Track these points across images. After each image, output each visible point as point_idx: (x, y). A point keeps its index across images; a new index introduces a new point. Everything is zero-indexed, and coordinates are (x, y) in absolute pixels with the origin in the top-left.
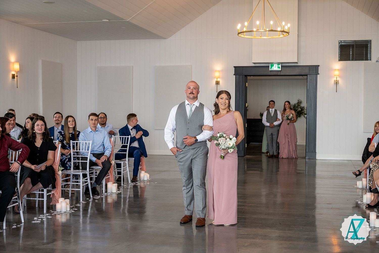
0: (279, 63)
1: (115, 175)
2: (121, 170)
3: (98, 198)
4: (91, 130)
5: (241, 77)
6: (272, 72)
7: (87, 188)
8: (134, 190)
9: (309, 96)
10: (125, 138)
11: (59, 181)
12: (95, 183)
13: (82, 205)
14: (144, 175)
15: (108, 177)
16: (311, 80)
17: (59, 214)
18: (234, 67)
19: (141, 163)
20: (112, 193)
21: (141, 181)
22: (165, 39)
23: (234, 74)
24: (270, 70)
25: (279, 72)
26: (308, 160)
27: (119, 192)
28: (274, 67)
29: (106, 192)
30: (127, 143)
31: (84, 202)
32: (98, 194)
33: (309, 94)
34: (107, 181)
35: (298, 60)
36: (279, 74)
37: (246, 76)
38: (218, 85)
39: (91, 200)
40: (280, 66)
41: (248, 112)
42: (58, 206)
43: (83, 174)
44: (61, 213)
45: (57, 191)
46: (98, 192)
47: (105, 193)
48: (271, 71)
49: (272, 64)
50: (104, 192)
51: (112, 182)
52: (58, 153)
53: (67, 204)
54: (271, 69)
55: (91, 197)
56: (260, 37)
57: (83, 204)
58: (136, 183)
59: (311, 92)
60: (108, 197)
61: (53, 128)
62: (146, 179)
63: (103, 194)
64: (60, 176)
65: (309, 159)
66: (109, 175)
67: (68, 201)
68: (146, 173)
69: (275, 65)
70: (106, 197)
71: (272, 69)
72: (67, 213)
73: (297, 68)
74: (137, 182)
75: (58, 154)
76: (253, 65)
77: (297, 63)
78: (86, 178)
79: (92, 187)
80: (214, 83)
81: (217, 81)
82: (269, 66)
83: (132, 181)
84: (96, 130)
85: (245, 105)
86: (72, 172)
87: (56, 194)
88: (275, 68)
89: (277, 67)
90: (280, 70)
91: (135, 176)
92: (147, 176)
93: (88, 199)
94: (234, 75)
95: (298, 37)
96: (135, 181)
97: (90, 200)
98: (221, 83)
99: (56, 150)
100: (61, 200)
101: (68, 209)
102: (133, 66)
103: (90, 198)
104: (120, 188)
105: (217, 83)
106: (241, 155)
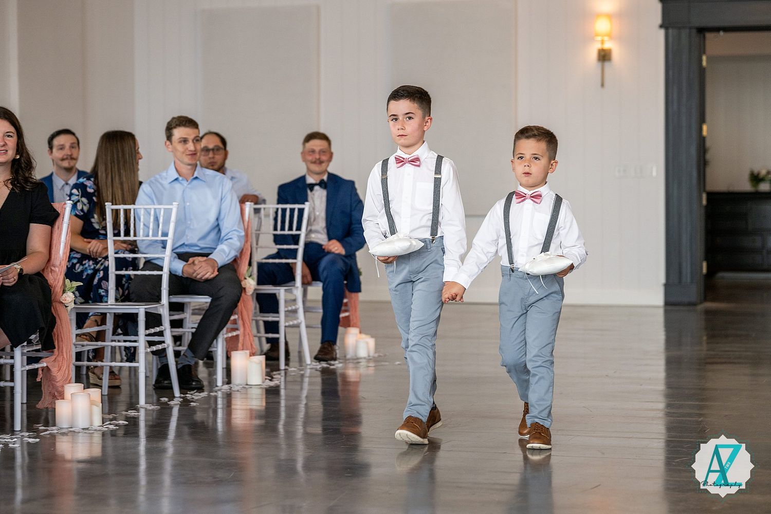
1: (259, 335)
2: (278, 317)
3: (200, 397)
4: (176, 176)
5: (685, 33)
7: (164, 371)
8: (323, 380)
10: (292, 210)
11: (64, 325)
12: (190, 354)
13: (146, 415)
14: (357, 341)
15: (234, 334)
17: (64, 434)
19: (345, 301)
20: (247, 386)
21: (345, 359)
23: (660, 22)
27: (272, 384)
29: (227, 381)
30: (299, 228)
31: (152, 407)
32: (200, 389)
34: (233, 345)
37: (701, 31)
38: (607, 64)
39: (176, 403)
41: (709, 171)
42: (63, 409)
43: (147, 314)
44: (71, 433)
45: (60, 358)
46: (199, 381)
47: (222, 386)
50: (219, 383)
51: (248, 352)
52: (61, 230)
53: (92, 403)
55: (177, 393)
57: (146, 409)
58: (331, 365)
60: (233, 396)
61: (49, 179)
62: (363, 353)
63: (217, 388)
64: (69, 308)
66: (237, 329)
67: (95, 393)
68: (363, 336)
70: (228, 397)
72: (92, 432)
74: (332, 362)
75: (60, 234)
78: (158, 329)
79: (179, 367)
80: (593, 55)
81: (603, 50)
83: (318, 358)
84: (195, 176)
85: (701, 129)
86: (112, 305)
87: (54, 370)
91: (328, 341)
92: (367, 343)
93: (166, 399)
94: (661, 26)
96: (328, 357)
97: (172, 403)
98: (616, 55)
99: (57, 223)
100: (73, 389)
101: (97, 421)
103: (172, 397)
104: (274, 375)
105: (604, 56)
106: (686, 299)
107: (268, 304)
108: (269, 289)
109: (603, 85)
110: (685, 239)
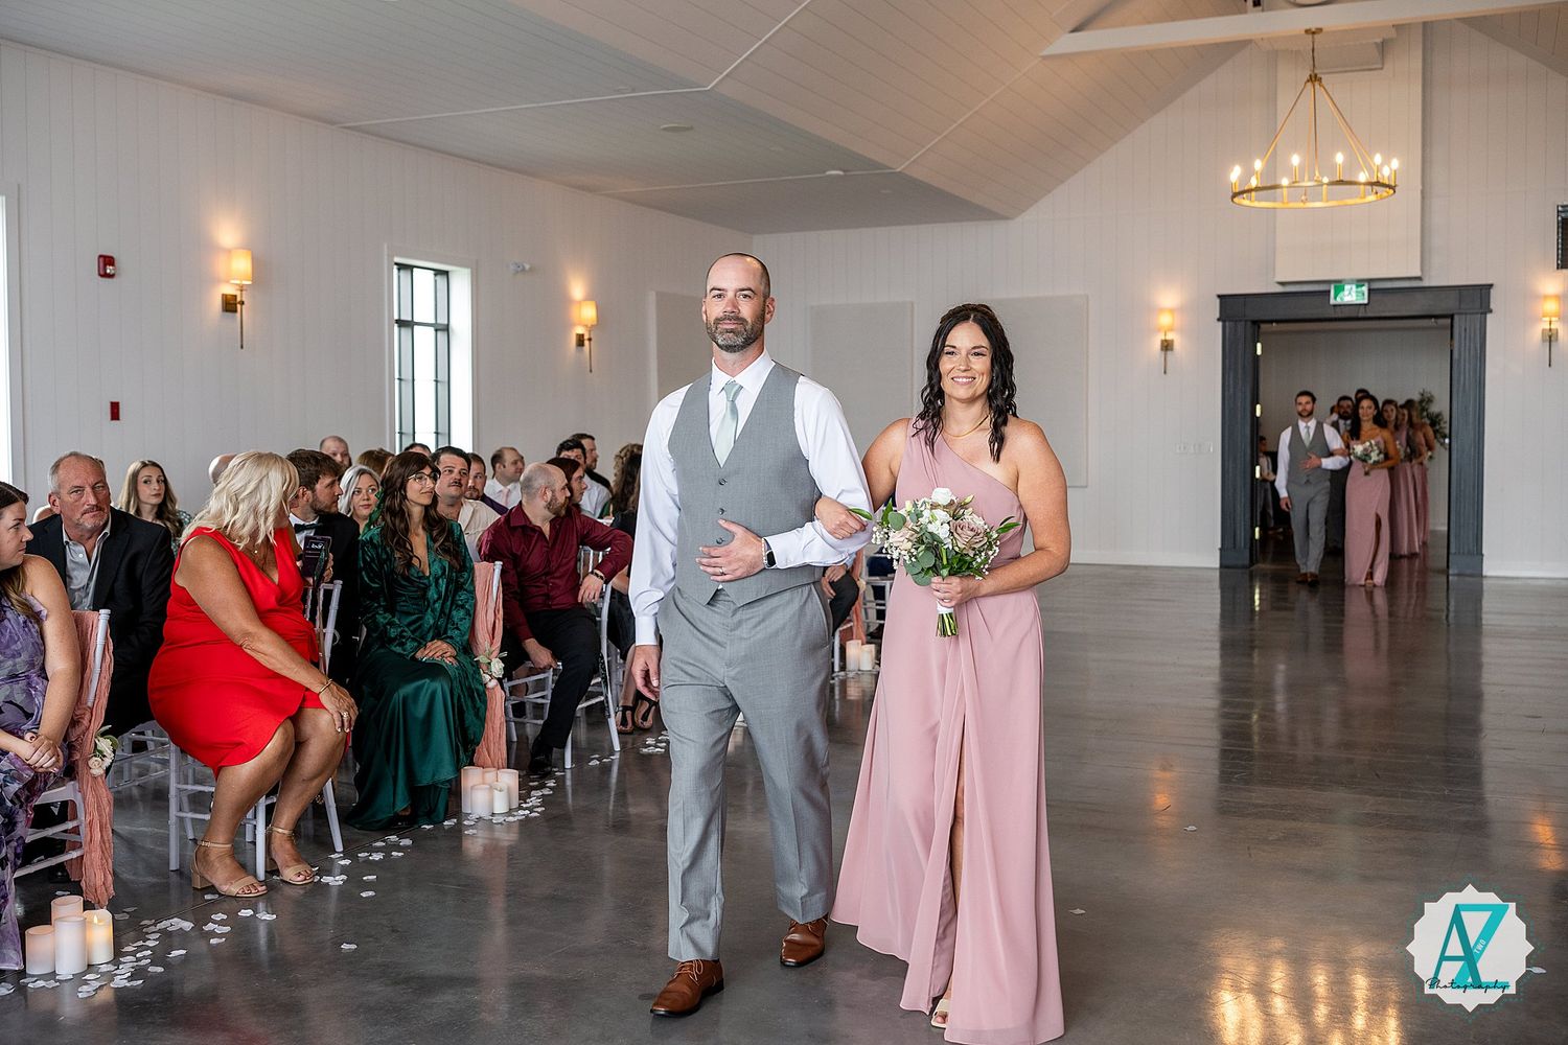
0: (1360, 282)
2: (884, 605)
5: (1241, 326)
6: (1338, 309)
9: (1459, 380)
15: (849, 625)
16: (1465, 330)
18: (1219, 296)
22: (1007, 218)
23: (1218, 315)
24: (1332, 302)
25: (1362, 308)
26: (1456, 578)
28: (1346, 292)
29: (843, 668)
33: (1459, 373)
34: (848, 636)
35: (1422, 270)
36: (1360, 315)
37: (1256, 323)
38: (1169, 353)
40: (1365, 289)
47: (839, 672)
48: (1335, 306)
49: (1339, 284)
50: (837, 669)
51: (860, 642)
54: (1335, 298)
56: (1301, 205)
59: (1467, 365)
60: (848, 684)
63: (834, 675)
65: (1459, 575)
66: (850, 621)
69: (1347, 287)
70: (844, 683)
71: (1339, 301)
73: (1418, 296)
76: (1280, 289)
77: (1419, 278)
80: (1158, 345)
81: (1166, 341)
82: (1329, 291)
85: (1254, 411)
88: (1351, 295)
89: (1354, 294)
90: (1366, 301)
94: (1218, 320)
95: (1423, 198)
98: (1177, 346)
102: (912, 304)
105: (1167, 346)
106: (1240, 563)
107: (880, 593)
108: (878, 581)
109: (1165, 372)
110: (1239, 509)
